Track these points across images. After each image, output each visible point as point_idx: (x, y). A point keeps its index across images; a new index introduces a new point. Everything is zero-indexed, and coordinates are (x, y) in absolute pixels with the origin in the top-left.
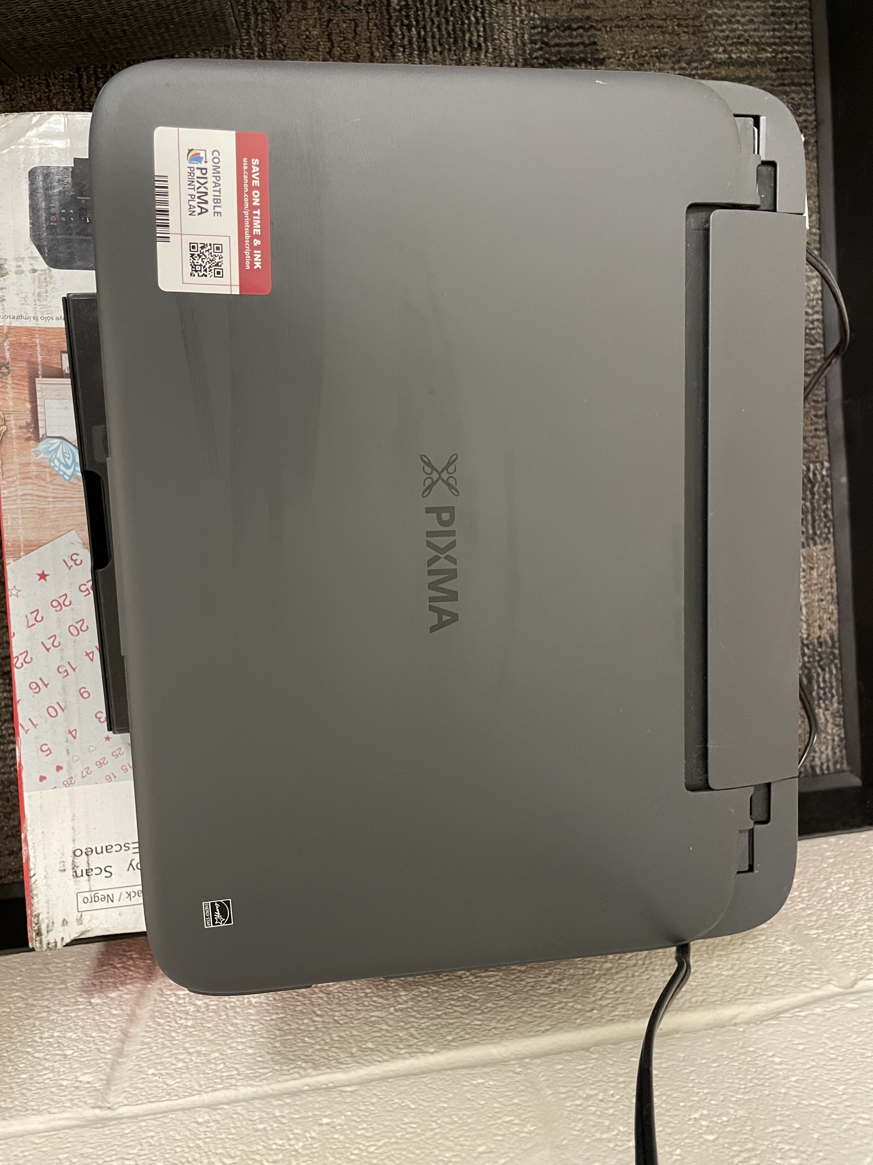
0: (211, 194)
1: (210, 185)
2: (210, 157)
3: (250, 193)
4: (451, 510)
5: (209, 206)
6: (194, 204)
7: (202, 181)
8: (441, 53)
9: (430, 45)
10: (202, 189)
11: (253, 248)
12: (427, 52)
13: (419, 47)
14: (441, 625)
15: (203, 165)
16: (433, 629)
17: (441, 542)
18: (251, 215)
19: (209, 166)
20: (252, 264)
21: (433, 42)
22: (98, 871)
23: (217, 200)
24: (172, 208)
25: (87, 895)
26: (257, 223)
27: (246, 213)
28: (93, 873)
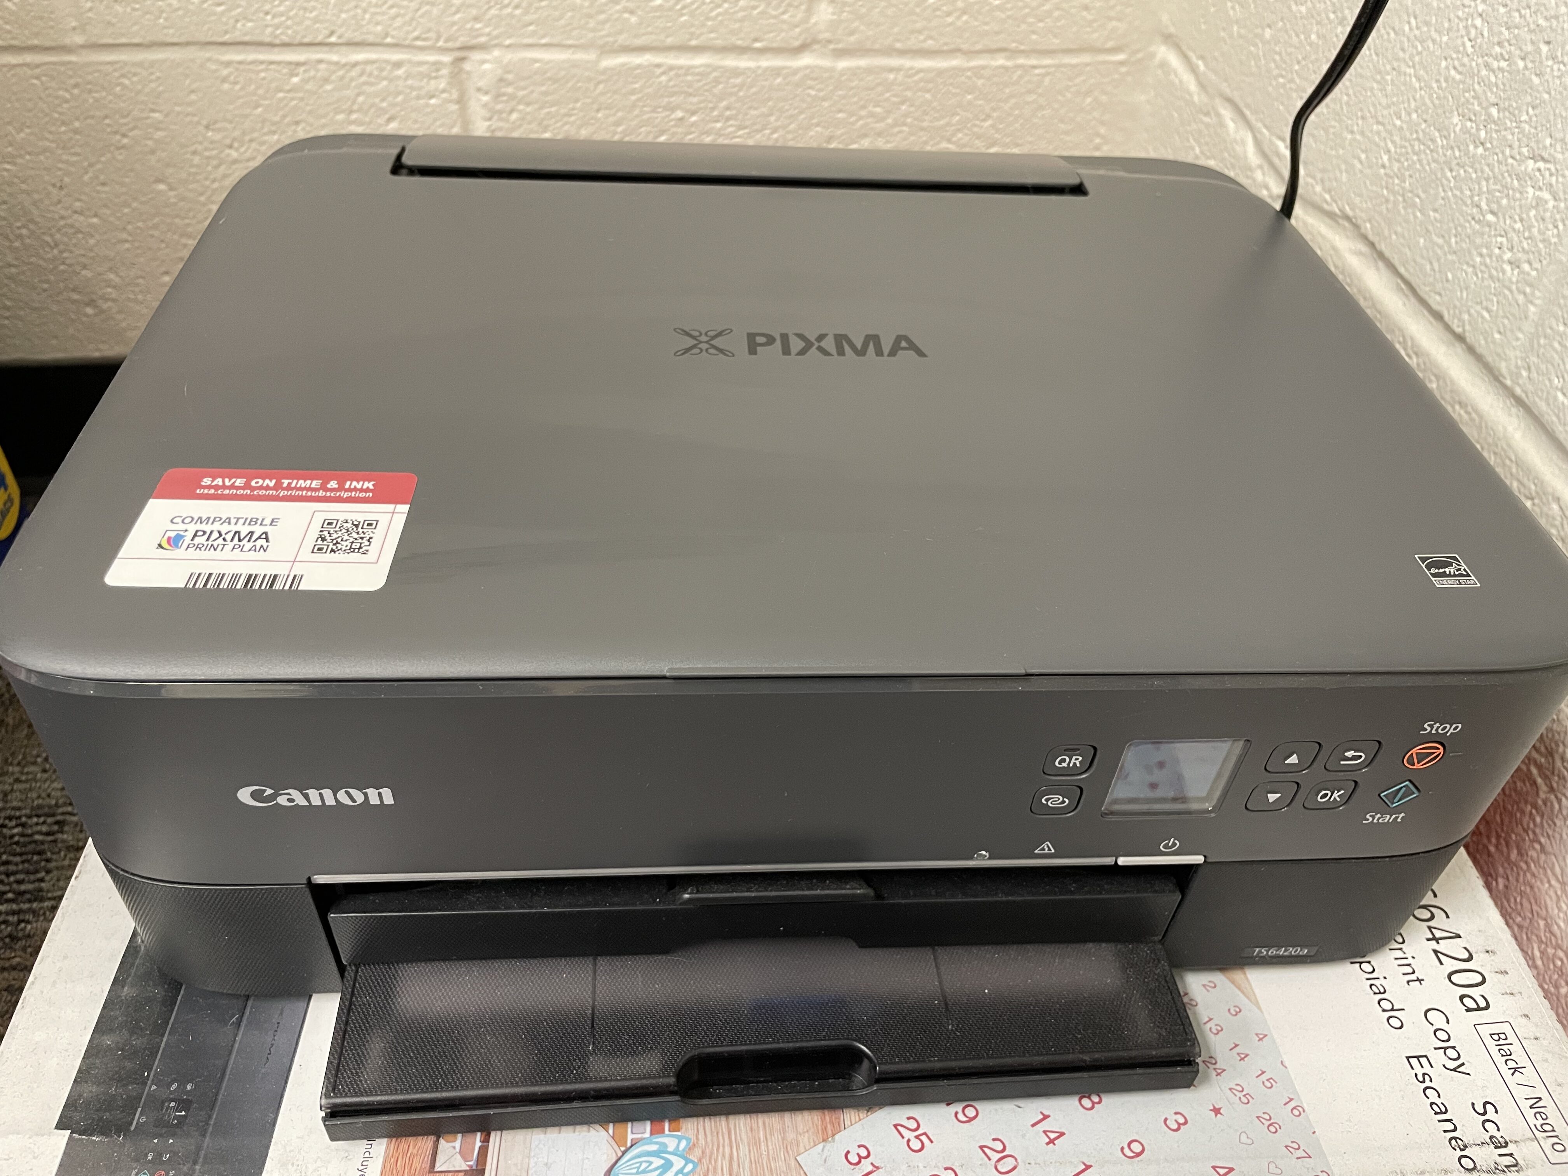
0: (238, 528)
1: (224, 528)
2: (182, 527)
3: (253, 489)
4: (751, 337)
5: (258, 530)
6: (249, 546)
7: (215, 535)
8: (48, 872)
9: (30, 887)
10: (229, 537)
11: (341, 488)
12: (41, 890)
13: (30, 901)
14: (913, 347)
15: (190, 535)
16: (921, 354)
17: (796, 345)
18: (289, 488)
19: (192, 528)
20: (367, 490)
21: (29, 882)
22: (1488, 1125)
23: (253, 521)
24: (245, 570)
25: (1547, 1144)
26: (302, 483)
27: (282, 493)
28: (1498, 1135)
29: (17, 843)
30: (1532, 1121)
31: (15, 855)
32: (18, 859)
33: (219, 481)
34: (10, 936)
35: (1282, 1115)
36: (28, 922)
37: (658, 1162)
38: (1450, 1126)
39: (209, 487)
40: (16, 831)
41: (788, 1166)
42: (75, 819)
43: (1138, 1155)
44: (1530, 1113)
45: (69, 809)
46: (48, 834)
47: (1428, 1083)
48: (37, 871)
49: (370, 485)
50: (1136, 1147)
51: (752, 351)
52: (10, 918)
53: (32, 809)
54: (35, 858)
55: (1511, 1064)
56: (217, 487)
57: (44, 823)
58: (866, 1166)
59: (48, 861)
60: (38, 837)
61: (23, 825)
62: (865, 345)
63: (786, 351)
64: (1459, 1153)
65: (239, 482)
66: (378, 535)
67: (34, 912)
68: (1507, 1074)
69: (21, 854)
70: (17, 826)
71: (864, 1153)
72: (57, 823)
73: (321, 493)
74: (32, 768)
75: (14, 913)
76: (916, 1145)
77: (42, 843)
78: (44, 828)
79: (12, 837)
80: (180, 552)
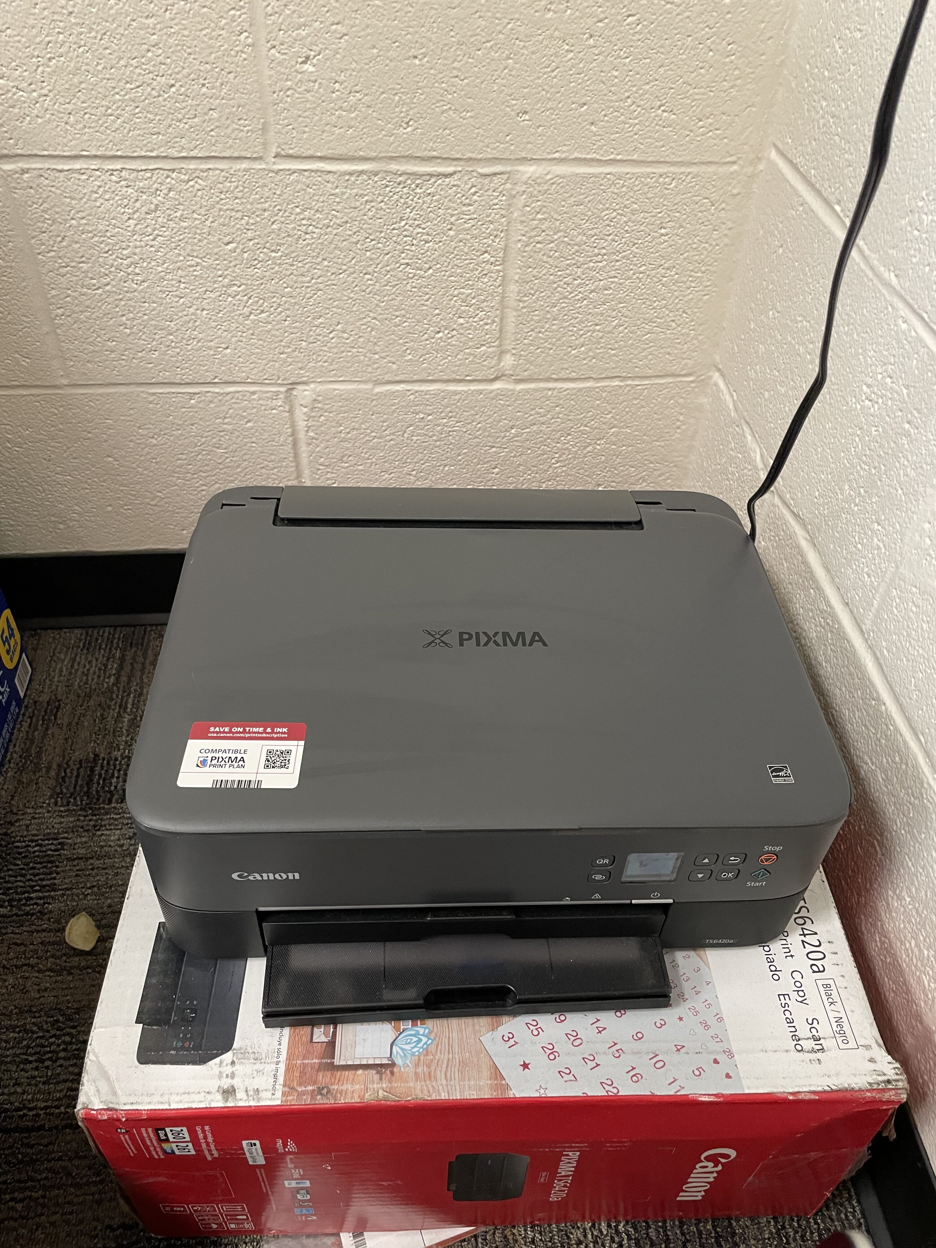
0: (230, 755)
1: (224, 755)
2: (205, 755)
3: (233, 733)
4: (461, 634)
5: (239, 756)
6: (236, 765)
7: (221, 759)
8: (58, 873)
9: (48, 882)
10: (227, 760)
11: (273, 732)
12: (55, 884)
13: (49, 891)
14: (541, 640)
15: (209, 759)
16: (545, 644)
17: (483, 639)
18: (249, 732)
19: (210, 755)
20: (285, 733)
21: (48, 880)
22: (813, 1030)
23: (236, 751)
24: (237, 778)
25: (840, 1041)
26: (255, 730)
27: (247, 735)
28: (816, 1034)
29: (38, 856)
30: (835, 1028)
31: (37, 863)
32: (39, 866)
33: (217, 729)
34: (40, 912)
35: (711, 1021)
36: (49, 903)
37: (415, 1039)
38: (794, 1029)
39: (214, 732)
40: (36, 849)
41: (476, 1042)
42: (70, 841)
43: (640, 1039)
44: (834, 1025)
45: (66, 835)
46: (55, 850)
47: (787, 1008)
48: (51, 873)
49: (285, 730)
50: (640, 1035)
51: (461, 645)
52: (39, 901)
53: (44, 835)
54: (49, 865)
55: (830, 1000)
56: (217, 732)
57: (52, 844)
58: (512, 1042)
59: (57, 867)
60: (49, 852)
61: (40, 845)
62: (517, 639)
63: (478, 644)
64: (795, 1042)
65: (227, 729)
66: (292, 758)
67: (52, 898)
68: (827, 1004)
69: (41, 863)
70: (36, 846)
71: (511, 1036)
72: (60, 844)
73: (264, 735)
74: (41, 810)
75: (40, 898)
76: (535, 1033)
77: (52, 855)
78: (53, 847)
79: (35, 852)
80: (207, 769)
